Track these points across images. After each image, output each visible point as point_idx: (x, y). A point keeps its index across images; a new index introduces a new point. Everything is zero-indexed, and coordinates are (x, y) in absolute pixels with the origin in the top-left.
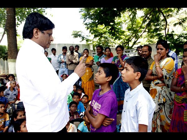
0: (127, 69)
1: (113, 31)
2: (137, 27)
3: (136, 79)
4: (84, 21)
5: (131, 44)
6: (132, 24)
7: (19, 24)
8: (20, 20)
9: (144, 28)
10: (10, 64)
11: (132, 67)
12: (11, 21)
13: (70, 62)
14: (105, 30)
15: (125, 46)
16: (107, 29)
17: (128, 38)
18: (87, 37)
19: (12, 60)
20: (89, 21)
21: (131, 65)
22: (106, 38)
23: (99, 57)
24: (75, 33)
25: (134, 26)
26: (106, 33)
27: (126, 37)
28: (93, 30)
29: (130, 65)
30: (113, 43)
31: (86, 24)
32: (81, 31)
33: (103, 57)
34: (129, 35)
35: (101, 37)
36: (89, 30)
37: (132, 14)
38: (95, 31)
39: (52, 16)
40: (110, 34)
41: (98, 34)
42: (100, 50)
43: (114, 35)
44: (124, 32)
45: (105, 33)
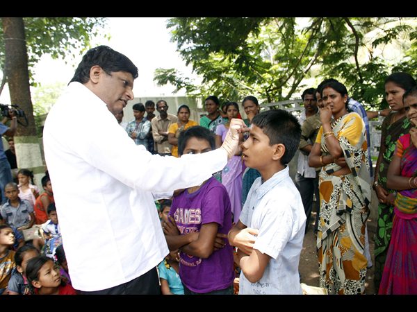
0: (254, 139)
1: (244, 65)
2: (298, 52)
3: (274, 159)
4: (179, 46)
5: (285, 92)
6: (287, 47)
7: (36, 61)
8: (37, 51)
9: (313, 55)
10: (18, 148)
11: (266, 133)
12: (15, 52)
13: (162, 137)
14: (226, 62)
15: (274, 95)
16: (230, 61)
17: (278, 78)
18: (186, 81)
19: (22, 138)
20: (189, 45)
21: (264, 128)
22: (229, 80)
23: (210, 121)
24: (162, 74)
25: (290, 51)
26: (230, 70)
27: (275, 77)
28: (201, 64)
29: (261, 127)
30: (246, 91)
31: (184, 52)
32: (173, 70)
33: (220, 121)
34: (281, 72)
35: (220, 79)
36: (191, 64)
37: (284, 24)
38: (205, 67)
39: (109, 38)
40: (238, 71)
41: (212, 74)
42: (212, 107)
43: (246, 72)
44: (269, 65)
45: (227, 70)
